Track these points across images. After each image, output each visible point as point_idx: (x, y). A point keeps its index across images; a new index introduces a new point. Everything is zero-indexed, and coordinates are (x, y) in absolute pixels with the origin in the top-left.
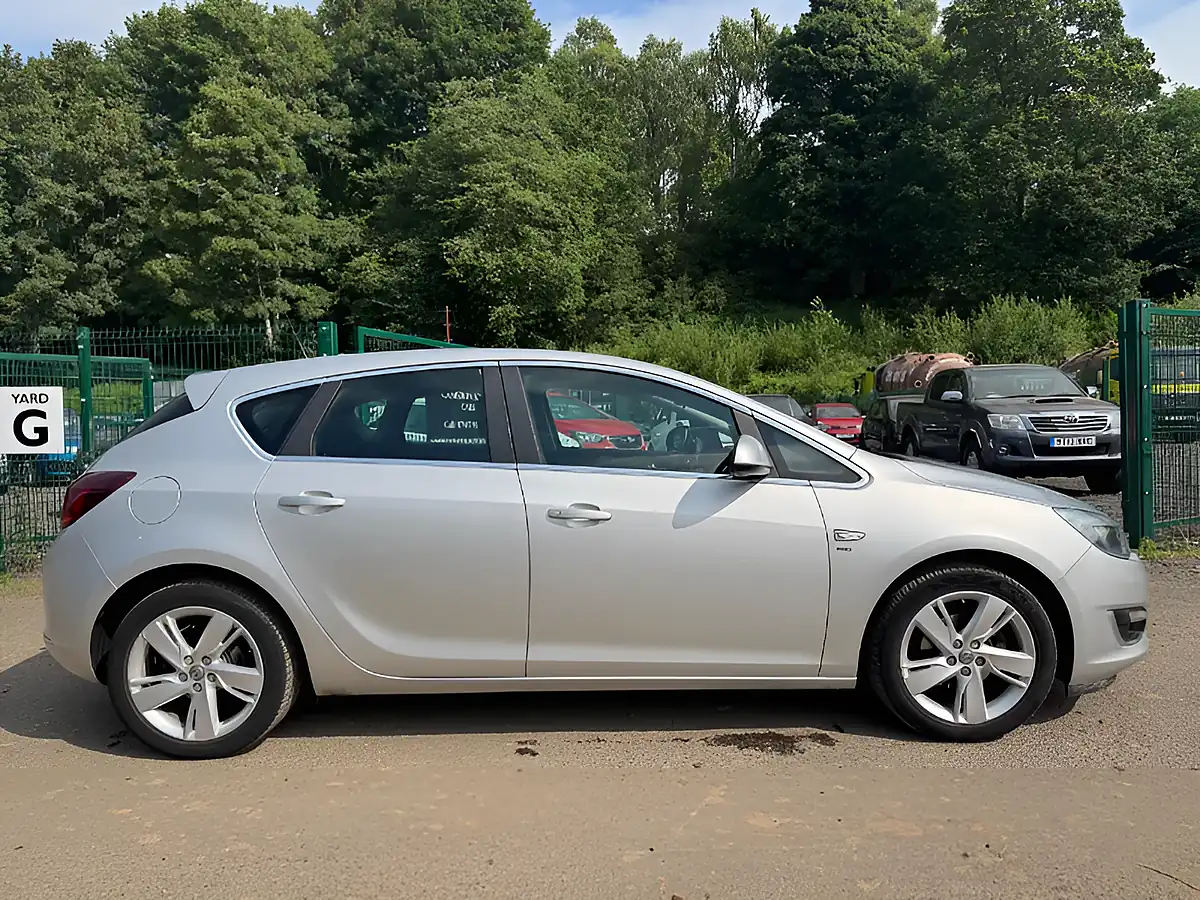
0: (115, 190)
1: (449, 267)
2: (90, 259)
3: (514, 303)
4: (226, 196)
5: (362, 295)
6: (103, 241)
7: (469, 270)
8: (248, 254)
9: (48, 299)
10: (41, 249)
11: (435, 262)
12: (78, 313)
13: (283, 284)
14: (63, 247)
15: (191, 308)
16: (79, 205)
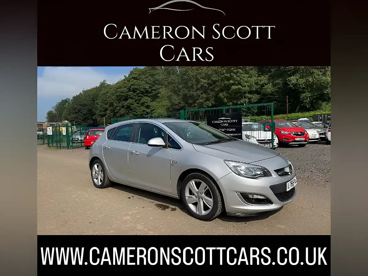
0: (214, 79)
1: (289, 85)
2: (209, 94)
3: (309, 92)
4: (235, 76)
5: (267, 95)
6: (212, 90)
7: (295, 85)
8: (239, 89)
9: (202, 103)
10: (202, 94)
11: (286, 84)
12: (207, 106)
13: (247, 95)
14: (205, 93)
15: (227, 103)
16: (208, 84)
